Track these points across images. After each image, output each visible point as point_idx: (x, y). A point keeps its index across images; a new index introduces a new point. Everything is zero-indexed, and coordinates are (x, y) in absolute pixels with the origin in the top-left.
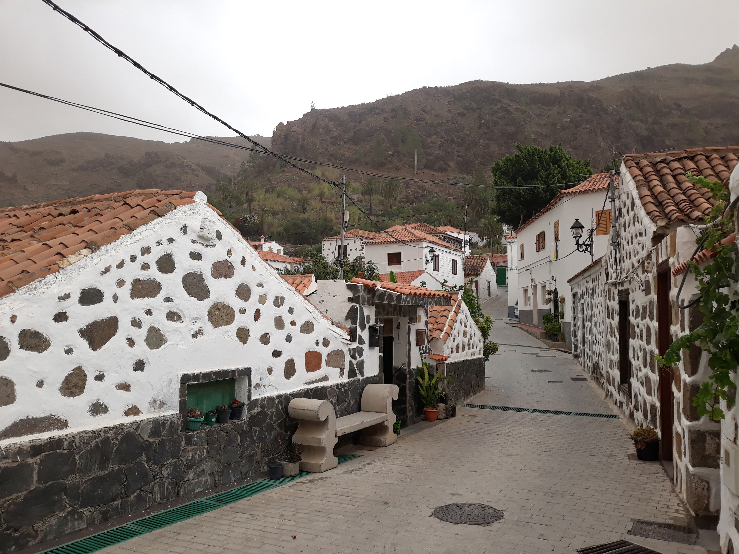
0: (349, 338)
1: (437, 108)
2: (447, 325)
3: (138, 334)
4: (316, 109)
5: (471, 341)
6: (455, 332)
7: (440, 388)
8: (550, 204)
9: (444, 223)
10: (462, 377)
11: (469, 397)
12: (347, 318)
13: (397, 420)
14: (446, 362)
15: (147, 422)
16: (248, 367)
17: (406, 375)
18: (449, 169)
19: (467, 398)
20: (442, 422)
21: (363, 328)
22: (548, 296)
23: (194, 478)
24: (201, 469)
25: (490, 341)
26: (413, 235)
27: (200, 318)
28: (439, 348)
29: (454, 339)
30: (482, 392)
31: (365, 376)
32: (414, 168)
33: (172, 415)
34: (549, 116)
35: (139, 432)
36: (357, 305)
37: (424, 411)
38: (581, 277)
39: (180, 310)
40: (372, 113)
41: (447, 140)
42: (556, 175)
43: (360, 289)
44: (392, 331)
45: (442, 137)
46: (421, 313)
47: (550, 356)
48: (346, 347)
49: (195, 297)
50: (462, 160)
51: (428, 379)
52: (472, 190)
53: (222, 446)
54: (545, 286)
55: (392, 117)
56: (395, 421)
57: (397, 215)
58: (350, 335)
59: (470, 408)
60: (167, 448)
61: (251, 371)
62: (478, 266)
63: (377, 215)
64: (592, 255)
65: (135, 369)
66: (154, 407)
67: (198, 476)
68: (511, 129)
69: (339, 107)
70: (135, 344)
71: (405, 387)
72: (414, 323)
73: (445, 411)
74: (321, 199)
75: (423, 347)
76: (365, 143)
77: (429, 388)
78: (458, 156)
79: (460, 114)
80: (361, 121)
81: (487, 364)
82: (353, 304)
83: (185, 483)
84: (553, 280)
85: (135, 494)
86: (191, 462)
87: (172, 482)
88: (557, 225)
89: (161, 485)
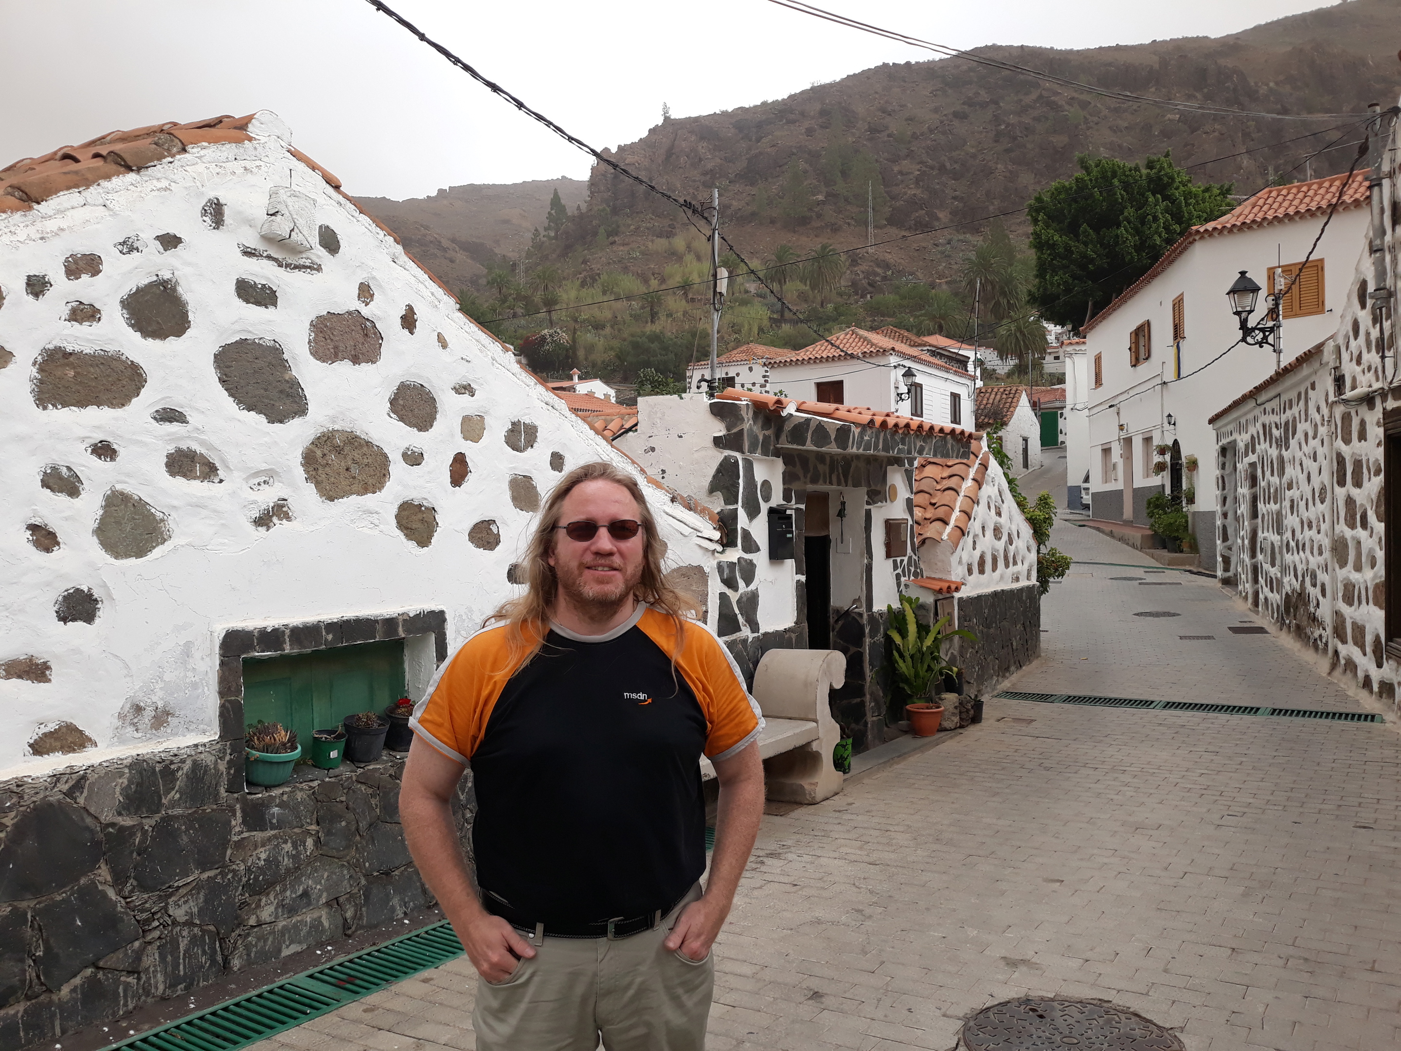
0: (717, 535)
1: (910, 105)
2: (957, 510)
3: (65, 514)
4: (672, 117)
5: (1012, 549)
6: (975, 527)
7: (944, 656)
8: (1163, 261)
9: (929, 330)
10: (992, 631)
11: (1007, 674)
12: (712, 490)
13: (842, 737)
14: (957, 595)
15: (111, 771)
16: (436, 607)
17: (861, 628)
18: (936, 224)
19: (1004, 676)
20: (951, 738)
21: (753, 512)
22: (1157, 458)
23: (277, 917)
24: (300, 892)
25: (1052, 549)
26: (870, 342)
27: (277, 473)
28: (939, 564)
29: (974, 542)
30: (1035, 663)
31: (762, 631)
32: (867, 227)
33: (196, 746)
34: (1135, 111)
35: (81, 800)
36: (738, 455)
37: (908, 711)
38: (1251, 404)
39: (211, 447)
40: (781, 121)
41: (932, 168)
42: (1160, 216)
43: (743, 413)
44: (826, 524)
45: (921, 163)
46: (896, 479)
47: (1170, 584)
48: (711, 559)
49: (260, 412)
50: (961, 205)
51: (916, 635)
52: (983, 264)
53: (363, 825)
54: (1151, 437)
55: (823, 127)
56: (838, 740)
57: (835, 320)
58: (720, 529)
59: (1014, 702)
60: (185, 839)
61: (444, 620)
62: (1003, 407)
63: (795, 322)
64: (1278, 351)
65: (64, 617)
66: (134, 724)
67: (292, 910)
68: (1059, 140)
69: (718, 112)
70: (58, 544)
71: (860, 655)
72: (880, 504)
73: (957, 711)
74: (686, 294)
75: (902, 561)
76: (770, 180)
77: (918, 657)
78: (955, 198)
79: (956, 115)
80: (762, 138)
81: (1045, 601)
82: (727, 453)
83: (248, 935)
84: (1169, 423)
85: (77, 981)
86: (264, 874)
87: (203, 936)
88: (1178, 305)
89: (168, 947)
